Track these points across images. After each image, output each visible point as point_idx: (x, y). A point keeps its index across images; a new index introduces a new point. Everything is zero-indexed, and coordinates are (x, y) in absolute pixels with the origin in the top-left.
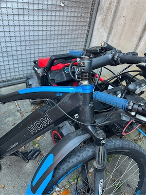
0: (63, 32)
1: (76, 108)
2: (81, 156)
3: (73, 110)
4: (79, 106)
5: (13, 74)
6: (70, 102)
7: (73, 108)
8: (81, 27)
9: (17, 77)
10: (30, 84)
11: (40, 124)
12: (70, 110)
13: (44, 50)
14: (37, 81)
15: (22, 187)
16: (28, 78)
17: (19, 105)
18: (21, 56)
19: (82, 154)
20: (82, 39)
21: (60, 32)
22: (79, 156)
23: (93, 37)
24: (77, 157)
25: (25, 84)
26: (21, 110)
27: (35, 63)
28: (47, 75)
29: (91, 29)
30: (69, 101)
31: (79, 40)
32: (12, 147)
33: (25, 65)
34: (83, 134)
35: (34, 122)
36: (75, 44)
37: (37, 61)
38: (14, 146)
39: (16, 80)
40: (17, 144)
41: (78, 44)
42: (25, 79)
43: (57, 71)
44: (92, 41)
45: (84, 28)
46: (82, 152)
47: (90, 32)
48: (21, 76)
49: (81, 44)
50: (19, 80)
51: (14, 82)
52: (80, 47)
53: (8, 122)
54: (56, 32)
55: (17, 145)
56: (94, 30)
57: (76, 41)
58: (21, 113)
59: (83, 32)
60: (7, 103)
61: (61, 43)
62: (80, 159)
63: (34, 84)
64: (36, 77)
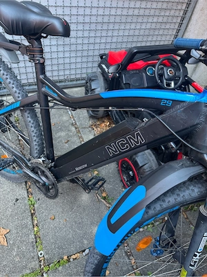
0: (147, 12)
1: (191, 127)
2: (182, 195)
3: (186, 129)
4: (197, 124)
5: (67, 72)
6: (183, 116)
7: (186, 126)
8: (175, 4)
9: (73, 77)
10: (93, 88)
11: (126, 143)
12: (182, 127)
13: (114, 40)
14: (103, 84)
15: (76, 222)
16: (90, 80)
17: (73, 117)
18: (81, 46)
19: (184, 193)
20: (173, 25)
21: (142, 12)
22: (178, 195)
23: (191, 22)
24: (175, 196)
25: (83, 88)
26: (76, 124)
27: (101, 58)
28: (120, 77)
29: (190, 9)
30: (183, 114)
31: (168, 26)
32: (77, 169)
33: (85, 60)
34: (193, 166)
35: (116, 139)
36: (161, 32)
37: (105, 54)
38: (80, 168)
39: (71, 81)
40: (86, 166)
41: (166, 32)
42: (84, 81)
43: (135, 72)
44: (188, 29)
45: (179, 7)
46: (184, 191)
47: (188, 14)
48: (78, 76)
49: (170, 32)
50: (75, 82)
51: (67, 83)
52: (168, 37)
53: (59, 137)
54: (136, 12)
55: (85, 168)
56: (195, 10)
57: (163, 27)
58: (76, 128)
59: (177, 14)
60: (78, 110)
61: (140, 29)
62: (180, 199)
63: (99, 89)
64: (101, 79)
